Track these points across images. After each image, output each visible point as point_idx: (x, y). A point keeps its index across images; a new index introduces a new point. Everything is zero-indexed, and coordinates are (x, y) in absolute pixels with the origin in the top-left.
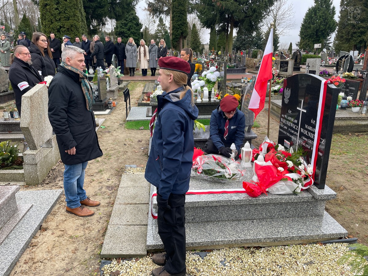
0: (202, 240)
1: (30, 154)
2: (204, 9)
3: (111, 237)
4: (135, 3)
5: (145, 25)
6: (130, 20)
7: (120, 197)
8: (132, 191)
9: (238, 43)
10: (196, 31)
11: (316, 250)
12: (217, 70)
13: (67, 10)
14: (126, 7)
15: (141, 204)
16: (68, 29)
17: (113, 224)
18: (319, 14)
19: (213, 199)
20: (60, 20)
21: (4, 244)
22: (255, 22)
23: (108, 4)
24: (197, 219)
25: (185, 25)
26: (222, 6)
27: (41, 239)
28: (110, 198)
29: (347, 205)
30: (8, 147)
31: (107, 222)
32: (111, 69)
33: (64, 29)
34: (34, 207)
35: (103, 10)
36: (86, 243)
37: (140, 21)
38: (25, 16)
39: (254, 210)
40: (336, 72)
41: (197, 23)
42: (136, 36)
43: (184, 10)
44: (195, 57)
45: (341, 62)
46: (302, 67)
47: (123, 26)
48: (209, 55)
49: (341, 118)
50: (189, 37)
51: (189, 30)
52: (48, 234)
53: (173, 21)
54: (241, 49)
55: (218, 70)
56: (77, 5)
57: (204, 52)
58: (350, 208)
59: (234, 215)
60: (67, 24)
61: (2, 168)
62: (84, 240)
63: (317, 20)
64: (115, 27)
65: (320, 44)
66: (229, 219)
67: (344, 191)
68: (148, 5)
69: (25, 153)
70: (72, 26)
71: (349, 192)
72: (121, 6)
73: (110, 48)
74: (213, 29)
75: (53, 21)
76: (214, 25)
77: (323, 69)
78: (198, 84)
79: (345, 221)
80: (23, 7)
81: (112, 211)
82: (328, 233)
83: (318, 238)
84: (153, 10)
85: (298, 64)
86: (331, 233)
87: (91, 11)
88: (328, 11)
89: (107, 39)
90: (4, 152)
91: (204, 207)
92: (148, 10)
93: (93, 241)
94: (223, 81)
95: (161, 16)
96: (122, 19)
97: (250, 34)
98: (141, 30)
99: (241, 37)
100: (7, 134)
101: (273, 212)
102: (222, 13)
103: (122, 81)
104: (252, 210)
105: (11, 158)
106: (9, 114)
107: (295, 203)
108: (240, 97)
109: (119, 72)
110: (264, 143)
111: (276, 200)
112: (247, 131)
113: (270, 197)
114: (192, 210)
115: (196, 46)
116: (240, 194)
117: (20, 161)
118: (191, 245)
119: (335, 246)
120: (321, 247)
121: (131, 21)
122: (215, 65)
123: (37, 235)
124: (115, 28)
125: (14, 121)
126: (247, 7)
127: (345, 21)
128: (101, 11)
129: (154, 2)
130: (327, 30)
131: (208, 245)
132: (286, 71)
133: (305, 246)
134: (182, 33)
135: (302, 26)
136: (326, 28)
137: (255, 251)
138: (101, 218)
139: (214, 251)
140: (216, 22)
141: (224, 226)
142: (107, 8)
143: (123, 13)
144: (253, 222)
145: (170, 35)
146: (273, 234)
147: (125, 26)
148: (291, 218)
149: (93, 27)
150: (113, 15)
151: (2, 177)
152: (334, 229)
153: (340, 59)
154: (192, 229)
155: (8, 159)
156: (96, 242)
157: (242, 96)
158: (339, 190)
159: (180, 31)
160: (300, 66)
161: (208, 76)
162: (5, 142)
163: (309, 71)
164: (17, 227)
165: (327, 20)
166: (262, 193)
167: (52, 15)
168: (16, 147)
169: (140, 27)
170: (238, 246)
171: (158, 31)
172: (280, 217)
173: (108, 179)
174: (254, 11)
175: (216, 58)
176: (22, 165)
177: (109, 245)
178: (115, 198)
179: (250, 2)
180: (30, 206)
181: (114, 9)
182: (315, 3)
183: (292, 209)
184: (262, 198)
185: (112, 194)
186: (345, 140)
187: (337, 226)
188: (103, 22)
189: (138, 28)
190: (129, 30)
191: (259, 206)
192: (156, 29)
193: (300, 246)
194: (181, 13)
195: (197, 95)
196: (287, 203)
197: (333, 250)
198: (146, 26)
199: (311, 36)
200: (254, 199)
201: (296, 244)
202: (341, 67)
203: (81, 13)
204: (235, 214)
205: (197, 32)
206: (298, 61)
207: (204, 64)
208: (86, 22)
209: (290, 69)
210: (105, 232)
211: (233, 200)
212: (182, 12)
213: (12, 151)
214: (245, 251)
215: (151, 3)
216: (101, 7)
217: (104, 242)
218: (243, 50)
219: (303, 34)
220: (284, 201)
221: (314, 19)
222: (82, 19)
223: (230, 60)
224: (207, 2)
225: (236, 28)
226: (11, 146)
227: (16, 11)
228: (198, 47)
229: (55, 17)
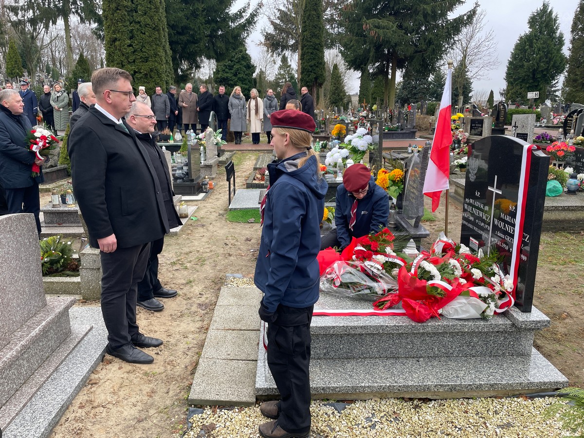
0: (339, 384)
1: (91, 254)
2: (351, 42)
3: (204, 375)
4: (246, 35)
5: (261, 67)
6: (236, 61)
7: (218, 319)
8: (235, 312)
9: (405, 93)
10: (339, 75)
11: (518, 407)
12: (368, 134)
13: (144, 47)
14: (231, 40)
15: (248, 330)
16: (146, 75)
17: (207, 358)
18: (537, 45)
19: (356, 324)
20: (134, 61)
21: (52, 379)
22: (432, 59)
23: (206, 36)
24: (332, 354)
25: (322, 66)
26: (379, 37)
27: (103, 375)
28: (203, 321)
29: (571, 342)
30: (59, 245)
31: (199, 354)
32: (208, 133)
33: (141, 75)
34: (94, 329)
35: (197, 47)
36: (168, 384)
37: (252, 62)
38: (81, 56)
39: (421, 343)
40: (562, 136)
41: (340, 63)
42: (246, 84)
43: (319, 44)
44: (337, 115)
45: (572, 120)
46: (507, 129)
47: (227, 70)
48: (359, 111)
49: (566, 206)
50: (328, 85)
51: (327, 74)
52: (114, 369)
53: (302, 61)
54: (409, 101)
55: (370, 133)
56: (160, 39)
57: (351, 107)
58: (575, 346)
59: (388, 350)
60: (145, 68)
61: (49, 274)
62: (165, 378)
63: (534, 54)
64: (215, 70)
65: (536, 92)
66: (382, 356)
67: (567, 321)
68: (264, 38)
69: (83, 252)
70: (151, 70)
71: (575, 322)
72: (224, 39)
73: (208, 102)
74: (364, 71)
75: (124, 64)
76: (365, 65)
77: (540, 131)
78: (338, 154)
79: (566, 366)
80: (78, 43)
81: (205, 339)
82: (536, 381)
83: (520, 389)
84: (273, 45)
85: (501, 123)
86: (541, 381)
87: (179, 48)
88: (552, 41)
89: (202, 89)
90: (53, 252)
91: (343, 335)
92: (265, 45)
93: (177, 380)
94: (377, 149)
95: (285, 54)
96: (226, 59)
97: (424, 79)
98: (254, 74)
99: (409, 83)
100: (56, 226)
101: (450, 347)
102: (378, 47)
103: (224, 151)
104: (417, 342)
105: (63, 260)
106: (60, 199)
107: (484, 332)
108: (403, 173)
109: (219, 138)
110: (438, 242)
111: (455, 327)
112: (413, 226)
113: (445, 323)
114: (324, 339)
115: (337, 98)
116: (398, 317)
117: (74, 264)
118: (322, 391)
119: (548, 402)
120: (526, 402)
121: (239, 62)
122: (367, 126)
123: (99, 369)
124: (214, 72)
125: (67, 209)
126: (419, 37)
127: (580, 55)
128: (194, 48)
129: (274, 33)
130: (552, 70)
131: (347, 393)
132: (481, 134)
133: (499, 400)
134: (316, 79)
135: (509, 65)
136: (548, 67)
137: (420, 405)
138: (189, 349)
139: (356, 401)
140: (369, 61)
141: (374, 365)
142: (204, 43)
143: (227, 50)
144: (418, 361)
145: (298, 82)
146: (448, 379)
147: (230, 69)
148: (479, 357)
149: (182, 72)
150: (212, 53)
151: (48, 288)
152: (546, 376)
153: (570, 115)
154: (323, 368)
155: (58, 261)
156: (181, 382)
157: (406, 172)
158: (559, 319)
159: (313, 76)
160: (505, 127)
161: (354, 143)
162: (55, 237)
163: (517, 134)
164: (71, 356)
165: (551, 54)
166: (433, 317)
167: (123, 55)
168: (70, 245)
169: (252, 71)
170: (395, 396)
171: (280, 76)
172: (461, 355)
173: (200, 294)
174: (430, 43)
175: (370, 116)
176: (78, 271)
177: (200, 386)
178: (211, 321)
179: (424, 29)
180: (89, 328)
181: (213, 44)
182: (530, 28)
183: (480, 343)
184: (431, 323)
185: (206, 315)
186: (573, 242)
187: (552, 370)
188: (196, 64)
189: (250, 72)
190: (235, 75)
191: (428, 337)
192: (277, 74)
193: (493, 400)
194: (315, 49)
195: (337, 172)
196: (472, 334)
197: (544, 407)
198: (261, 69)
199: (523, 80)
200: (420, 324)
201: (485, 396)
202: (572, 128)
203: (165, 52)
204: (390, 347)
205: (341, 77)
206: (502, 119)
207: (350, 125)
208: (172, 65)
209: (486, 131)
210: (195, 368)
211: (387, 326)
212: (317, 47)
213: (65, 250)
214: (405, 404)
215: (270, 33)
216: (195, 42)
217: (194, 382)
218: (414, 103)
219: (512, 77)
220: (466, 330)
221: (528, 54)
222: (167, 60)
223: (392, 118)
224: (356, 31)
225: (401, 70)
226: (64, 243)
227: (70, 49)
228: (342, 99)
229: (127, 58)
